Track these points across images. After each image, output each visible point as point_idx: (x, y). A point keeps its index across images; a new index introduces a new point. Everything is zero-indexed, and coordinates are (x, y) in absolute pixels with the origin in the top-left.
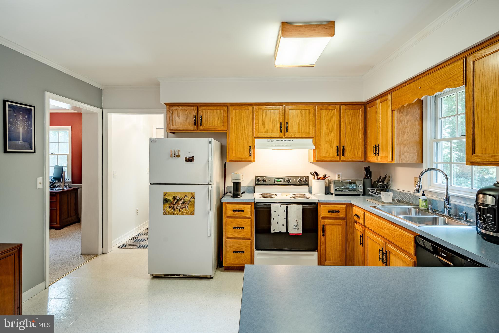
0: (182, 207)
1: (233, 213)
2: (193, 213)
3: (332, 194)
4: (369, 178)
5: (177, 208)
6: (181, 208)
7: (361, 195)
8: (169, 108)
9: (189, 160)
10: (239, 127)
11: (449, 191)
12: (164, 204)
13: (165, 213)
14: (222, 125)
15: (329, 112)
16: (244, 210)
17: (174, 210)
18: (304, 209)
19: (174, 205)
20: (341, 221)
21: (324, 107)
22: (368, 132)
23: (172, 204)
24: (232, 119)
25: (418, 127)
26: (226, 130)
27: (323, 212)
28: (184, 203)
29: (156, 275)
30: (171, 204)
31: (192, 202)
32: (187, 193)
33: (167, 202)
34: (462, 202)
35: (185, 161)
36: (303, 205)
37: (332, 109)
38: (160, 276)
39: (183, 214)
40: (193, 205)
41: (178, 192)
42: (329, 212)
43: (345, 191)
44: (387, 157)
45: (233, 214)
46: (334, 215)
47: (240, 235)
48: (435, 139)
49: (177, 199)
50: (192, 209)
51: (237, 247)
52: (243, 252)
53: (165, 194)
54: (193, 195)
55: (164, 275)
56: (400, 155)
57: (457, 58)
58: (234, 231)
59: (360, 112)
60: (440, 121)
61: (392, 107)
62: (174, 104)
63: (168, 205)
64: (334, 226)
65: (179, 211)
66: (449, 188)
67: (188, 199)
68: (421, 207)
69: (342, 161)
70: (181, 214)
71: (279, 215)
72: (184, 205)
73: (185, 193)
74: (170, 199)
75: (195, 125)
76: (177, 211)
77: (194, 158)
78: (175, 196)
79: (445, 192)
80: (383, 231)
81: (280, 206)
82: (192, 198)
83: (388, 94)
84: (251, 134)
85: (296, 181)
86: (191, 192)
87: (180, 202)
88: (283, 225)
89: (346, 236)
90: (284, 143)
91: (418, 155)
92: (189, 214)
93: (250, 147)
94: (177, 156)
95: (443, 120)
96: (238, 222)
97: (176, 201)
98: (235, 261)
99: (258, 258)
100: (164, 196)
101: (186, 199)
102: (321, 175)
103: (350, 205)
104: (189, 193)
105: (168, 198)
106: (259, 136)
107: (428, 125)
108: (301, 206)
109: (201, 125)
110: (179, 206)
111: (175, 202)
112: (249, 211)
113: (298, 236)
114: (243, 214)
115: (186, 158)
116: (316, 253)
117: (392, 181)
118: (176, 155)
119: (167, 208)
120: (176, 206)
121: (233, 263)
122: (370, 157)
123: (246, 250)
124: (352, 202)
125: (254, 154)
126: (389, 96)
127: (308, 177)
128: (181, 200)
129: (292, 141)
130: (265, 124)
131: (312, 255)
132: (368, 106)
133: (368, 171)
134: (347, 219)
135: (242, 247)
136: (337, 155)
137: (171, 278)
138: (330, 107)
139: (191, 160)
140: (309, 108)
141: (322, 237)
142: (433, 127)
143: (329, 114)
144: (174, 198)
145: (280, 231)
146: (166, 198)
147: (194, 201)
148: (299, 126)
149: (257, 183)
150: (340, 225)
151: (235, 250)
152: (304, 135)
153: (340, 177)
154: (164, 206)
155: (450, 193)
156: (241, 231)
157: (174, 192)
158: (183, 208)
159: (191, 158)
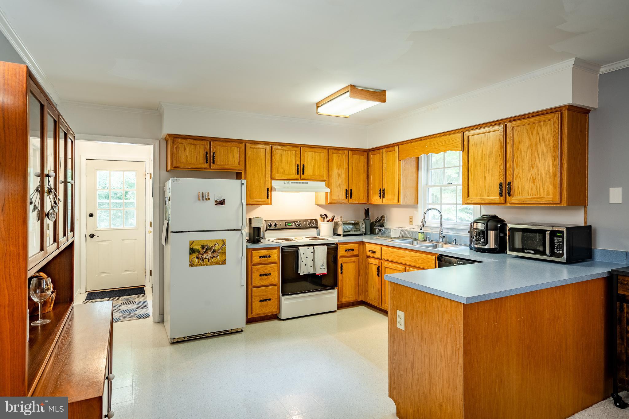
0: (212, 256)
1: (260, 259)
2: (224, 262)
3: (339, 235)
4: (368, 219)
5: (206, 258)
6: (211, 258)
7: (364, 234)
8: (173, 141)
9: (219, 203)
10: (256, 167)
11: (443, 225)
12: (190, 254)
13: (192, 265)
14: (238, 164)
15: (339, 156)
16: (271, 255)
17: (203, 260)
18: (328, 249)
19: (203, 255)
20: (355, 258)
21: (336, 151)
22: (371, 177)
23: (201, 254)
24: (249, 158)
25: (415, 175)
26: (242, 170)
27: (341, 252)
28: (214, 251)
29: (178, 339)
30: (199, 254)
31: (223, 250)
32: (218, 240)
33: (194, 252)
34: (450, 232)
35: (215, 205)
36: (327, 245)
37: (342, 154)
38: (183, 339)
39: (213, 264)
40: (224, 253)
41: (207, 240)
42: (346, 251)
43: (352, 231)
44: (394, 199)
45: (260, 261)
46: (350, 253)
47: (267, 282)
48: (427, 185)
49: (206, 247)
50: (223, 258)
51: (263, 295)
52: (270, 300)
53: (192, 243)
54: (224, 242)
55: (188, 338)
56: (404, 198)
57: (457, 131)
58: (261, 279)
59: (363, 158)
60: (430, 171)
61: (398, 158)
62: (181, 136)
63: (194, 255)
64: (350, 264)
65: (209, 261)
66: (443, 223)
67: (218, 247)
68: (420, 239)
69: (349, 203)
70: (211, 265)
71: (307, 257)
72: (214, 255)
73: (215, 240)
74: (197, 248)
75: (207, 163)
76: (206, 261)
77: (226, 201)
78: (203, 244)
79: (440, 226)
80: (403, 258)
81: (308, 248)
82: (224, 246)
83: (394, 146)
84: (268, 175)
85: (306, 223)
86: (222, 239)
87: (210, 252)
88: (311, 266)
89: (359, 272)
90: (300, 185)
91: (415, 198)
92: (220, 264)
93: (268, 189)
94: (206, 199)
95: (432, 171)
96: (265, 269)
97: (205, 250)
98: (262, 310)
99: (285, 303)
100: (190, 246)
101: (217, 247)
102: (330, 216)
103: (362, 243)
104: (220, 240)
105: (195, 247)
106: (277, 177)
107: (422, 174)
108: (326, 246)
109: (213, 163)
110: (209, 256)
111: (203, 252)
112: (275, 256)
113: (324, 275)
114: (269, 260)
115: (216, 201)
116: (335, 291)
117: (387, 220)
118: (205, 197)
119: (194, 259)
120: (204, 256)
121: (259, 313)
122: (373, 200)
123: (273, 297)
124: (364, 240)
125: (271, 196)
126: (396, 148)
127: (316, 220)
128: (211, 248)
129: (307, 183)
130: (282, 165)
131: (333, 293)
132: (370, 153)
133: (367, 212)
134: (359, 256)
135: (268, 295)
136: (346, 198)
137: (196, 340)
138: (340, 152)
139: (221, 203)
140: (323, 151)
141: (340, 274)
142: (426, 176)
143: (340, 158)
144: (203, 247)
145: (309, 273)
146: (193, 248)
147: (225, 249)
148: (314, 169)
149: (268, 228)
150: (354, 262)
151: (261, 299)
152: (318, 178)
153: (342, 219)
154: (190, 257)
155: (443, 226)
156: (268, 278)
157: (202, 241)
158: (212, 258)
159: (222, 201)
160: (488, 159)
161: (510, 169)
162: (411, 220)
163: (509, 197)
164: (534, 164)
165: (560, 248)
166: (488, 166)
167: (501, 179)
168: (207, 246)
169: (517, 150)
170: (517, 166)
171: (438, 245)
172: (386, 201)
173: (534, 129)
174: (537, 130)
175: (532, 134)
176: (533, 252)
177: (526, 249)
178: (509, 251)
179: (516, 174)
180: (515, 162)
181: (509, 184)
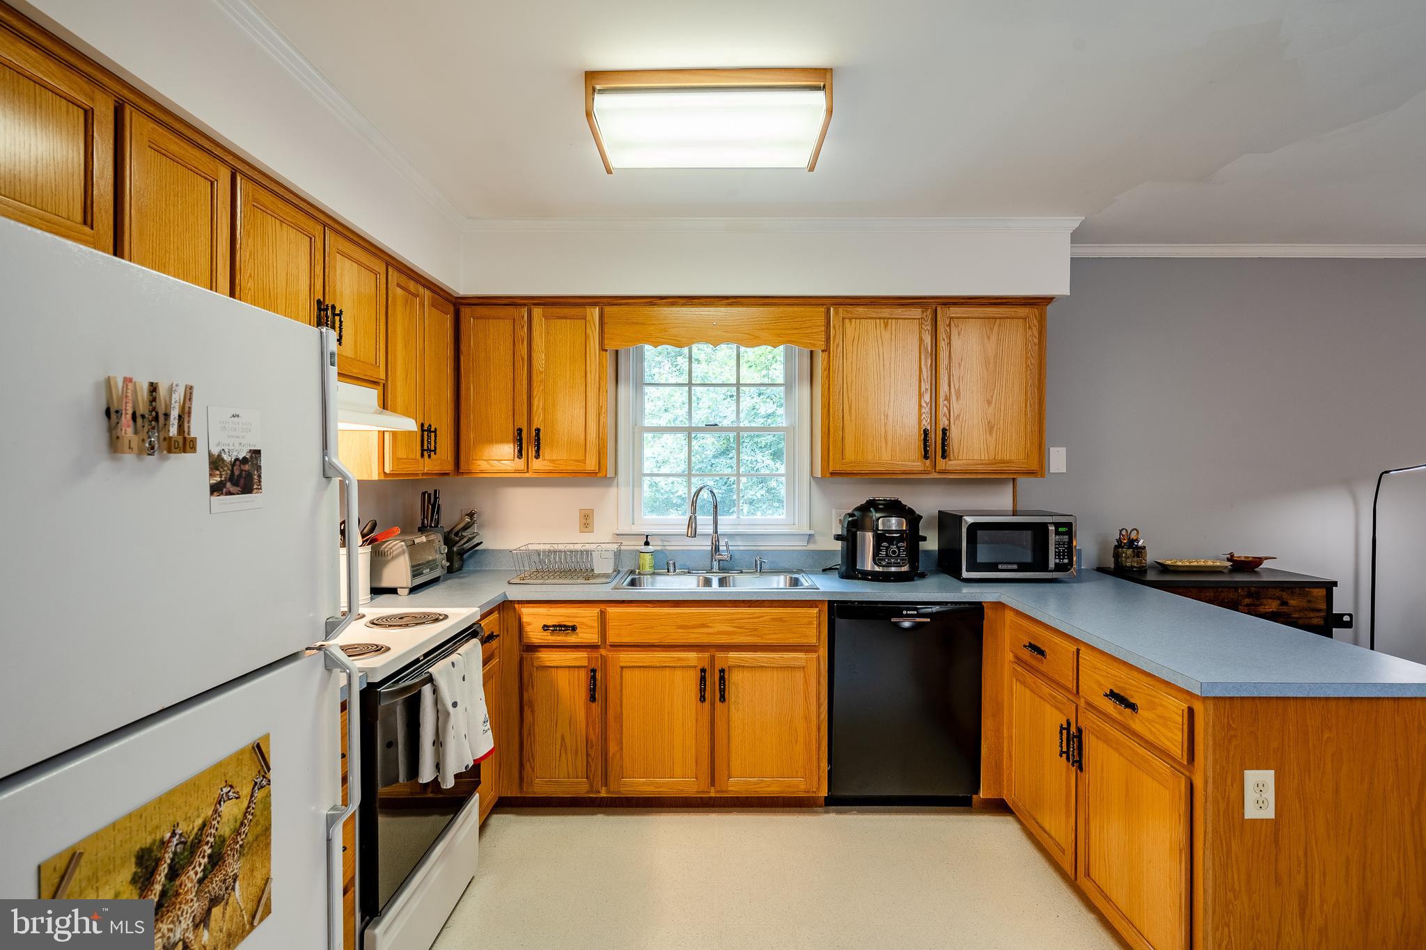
160: (893, 376)
161: (946, 402)
162: (586, 521)
163: (944, 460)
164: (992, 396)
165: (1064, 556)
166: (892, 391)
167: (926, 421)
168: (175, 841)
169: (957, 365)
170: (958, 397)
171: (729, 577)
172: (547, 468)
173: (992, 330)
174: (998, 332)
175: (989, 338)
176: (1015, 567)
177: (1001, 563)
178: (968, 570)
179: (956, 415)
180: (955, 388)
181: (944, 431)
